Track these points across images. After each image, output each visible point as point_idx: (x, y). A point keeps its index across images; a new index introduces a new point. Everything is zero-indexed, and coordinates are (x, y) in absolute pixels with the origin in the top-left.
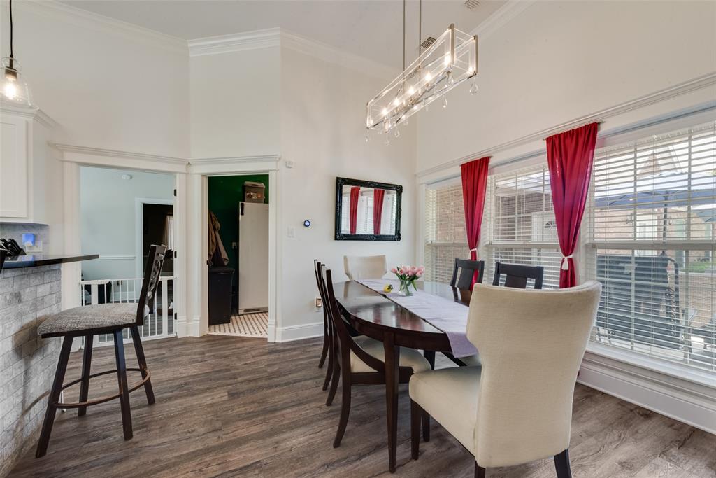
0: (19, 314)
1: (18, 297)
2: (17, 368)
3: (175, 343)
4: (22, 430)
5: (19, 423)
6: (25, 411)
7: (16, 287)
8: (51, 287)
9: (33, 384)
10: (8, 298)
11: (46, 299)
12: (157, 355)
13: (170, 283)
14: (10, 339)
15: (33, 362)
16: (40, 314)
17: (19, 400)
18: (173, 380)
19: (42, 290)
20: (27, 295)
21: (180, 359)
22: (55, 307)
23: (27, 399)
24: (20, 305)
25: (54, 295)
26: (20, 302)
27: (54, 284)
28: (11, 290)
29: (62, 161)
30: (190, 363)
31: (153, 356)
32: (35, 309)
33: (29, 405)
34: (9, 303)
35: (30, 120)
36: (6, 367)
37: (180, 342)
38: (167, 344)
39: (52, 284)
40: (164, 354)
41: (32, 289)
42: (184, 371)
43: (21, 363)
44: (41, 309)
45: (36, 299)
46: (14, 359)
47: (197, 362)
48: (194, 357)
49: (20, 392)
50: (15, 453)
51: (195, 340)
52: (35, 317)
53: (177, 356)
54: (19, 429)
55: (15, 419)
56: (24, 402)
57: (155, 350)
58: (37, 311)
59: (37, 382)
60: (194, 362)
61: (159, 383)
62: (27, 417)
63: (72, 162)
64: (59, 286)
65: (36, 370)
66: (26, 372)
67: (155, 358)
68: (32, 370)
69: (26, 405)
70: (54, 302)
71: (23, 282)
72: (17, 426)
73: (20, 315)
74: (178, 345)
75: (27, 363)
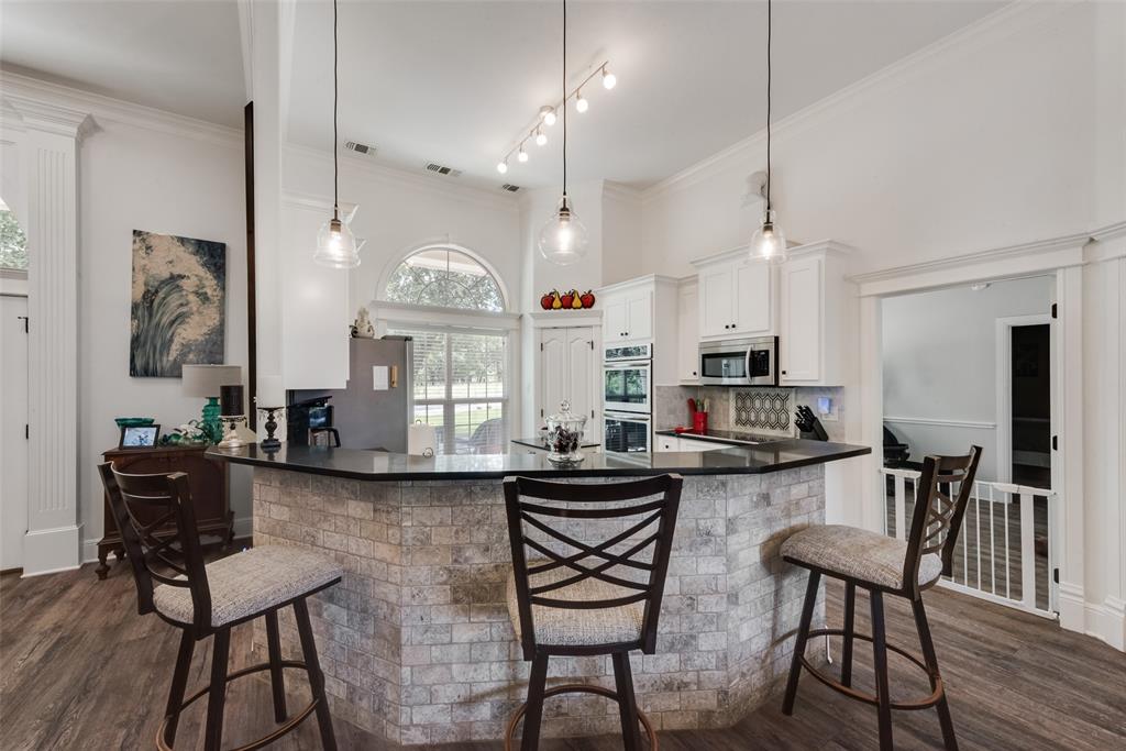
0: (768, 519)
1: (766, 498)
2: (766, 586)
3: (1051, 635)
4: (772, 663)
5: (768, 653)
6: (777, 641)
7: (764, 486)
8: (809, 487)
9: (786, 610)
10: (755, 499)
11: (803, 503)
12: (999, 645)
13: (1041, 504)
14: (757, 548)
15: (786, 582)
16: (796, 521)
17: (769, 625)
18: (1014, 727)
19: (798, 491)
20: (778, 496)
21: (1050, 683)
22: (815, 515)
23: (778, 627)
24: (769, 509)
25: (815, 499)
26: (769, 504)
27: (815, 484)
28: (757, 490)
29: (860, 297)
30: (1073, 711)
31: (990, 643)
32: (788, 516)
33: (781, 635)
34: (756, 505)
35: (821, 257)
36: (753, 581)
37: (1064, 640)
38: (1030, 629)
39: (811, 484)
40: (1014, 650)
41: (783, 489)
42: (1047, 723)
43: (770, 580)
44: (796, 516)
45: (789, 502)
46: (762, 573)
47: (1094, 720)
48: (1089, 700)
49: (769, 615)
50: (764, 688)
51: (1108, 656)
52: (788, 526)
53: (1042, 672)
54: (769, 661)
55: (763, 646)
56: (774, 630)
57: (998, 631)
58: (790, 517)
59: (791, 609)
60: (1084, 716)
61: (981, 713)
62: (777, 650)
63: (870, 296)
64: (822, 486)
65: (790, 593)
66: (777, 593)
67: (992, 648)
68: (785, 592)
69: (777, 634)
70: (815, 508)
71: (773, 480)
72: (766, 656)
73: (769, 521)
74: (1056, 645)
75: (778, 581)
